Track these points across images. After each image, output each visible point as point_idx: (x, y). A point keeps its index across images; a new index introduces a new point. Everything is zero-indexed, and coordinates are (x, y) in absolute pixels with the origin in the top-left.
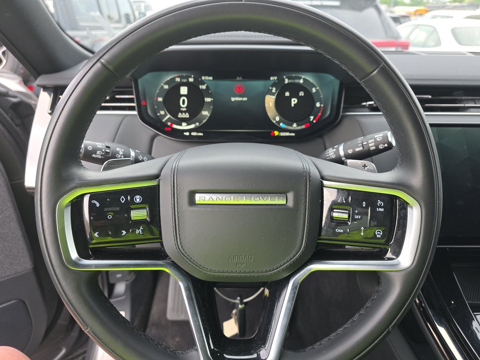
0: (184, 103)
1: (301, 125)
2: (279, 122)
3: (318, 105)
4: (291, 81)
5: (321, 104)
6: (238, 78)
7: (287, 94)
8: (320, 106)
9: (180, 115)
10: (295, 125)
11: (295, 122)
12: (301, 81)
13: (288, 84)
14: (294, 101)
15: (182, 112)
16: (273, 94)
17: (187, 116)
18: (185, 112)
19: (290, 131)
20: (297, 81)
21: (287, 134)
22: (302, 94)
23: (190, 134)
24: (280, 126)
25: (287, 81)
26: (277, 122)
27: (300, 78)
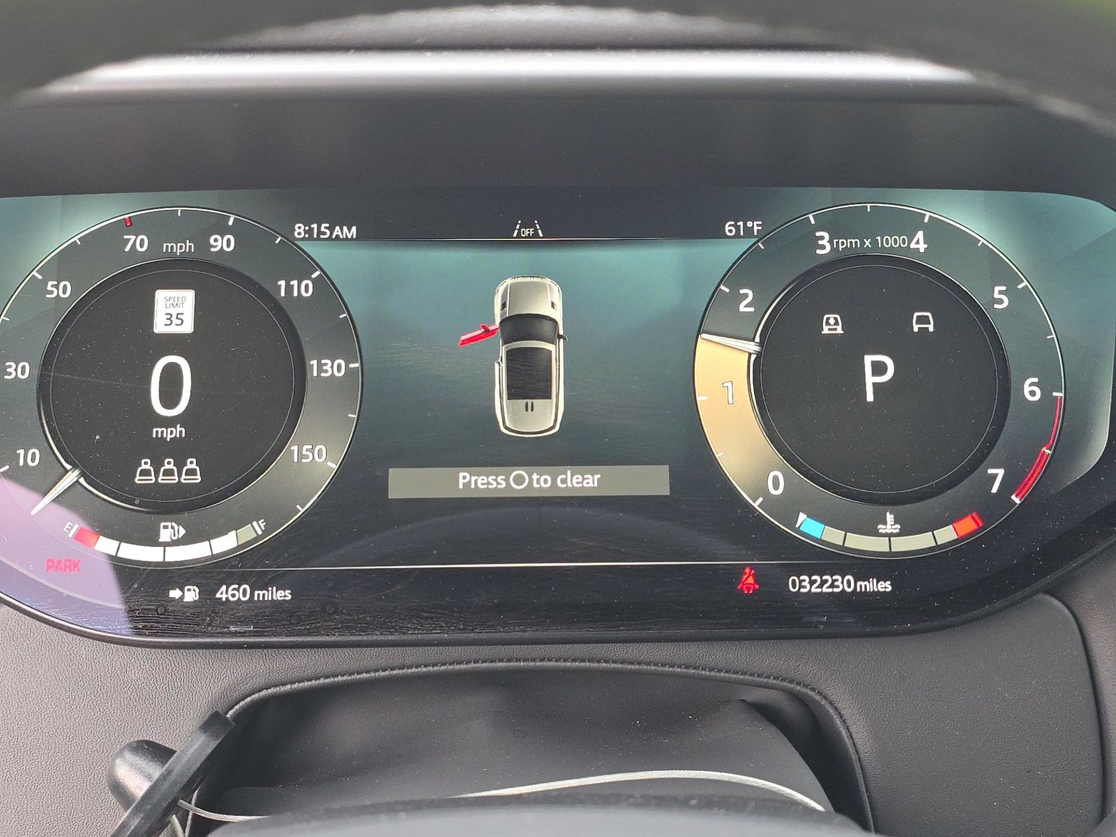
0: (170, 395)
1: (932, 525)
2: (785, 508)
3: (1031, 390)
4: (844, 243)
5: (1048, 385)
6: (519, 231)
7: (832, 325)
8: (1048, 400)
9: (145, 474)
10: (890, 525)
11: (892, 502)
12: (919, 242)
13: (838, 262)
14: (879, 369)
15: (159, 451)
16: (740, 328)
17: (191, 473)
18: (179, 451)
19: (865, 565)
20: (890, 242)
21: (844, 584)
22: (923, 322)
23: (208, 592)
24: (798, 531)
25: (825, 245)
26: (769, 502)
27: (910, 223)
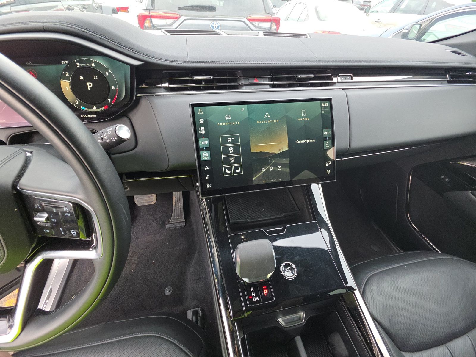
1: (100, 107)
2: (79, 105)
3: (113, 88)
4: (81, 65)
5: (115, 87)
6: (28, 64)
7: (81, 78)
8: (116, 89)
10: (95, 107)
11: (94, 104)
12: (93, 65)
13: (81, 68)
14: (90, 85)
16: (67, 79)
19: (92, 113)
20: (89, 65)
21: (89, 116)
22: (95, 77)
24: (81, 109)
25: (78, 65)
26: (76, 105)
27: (91, 62)
